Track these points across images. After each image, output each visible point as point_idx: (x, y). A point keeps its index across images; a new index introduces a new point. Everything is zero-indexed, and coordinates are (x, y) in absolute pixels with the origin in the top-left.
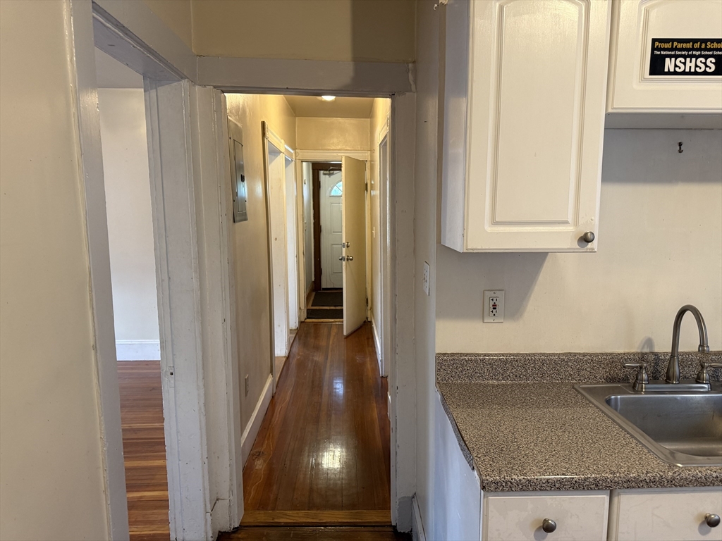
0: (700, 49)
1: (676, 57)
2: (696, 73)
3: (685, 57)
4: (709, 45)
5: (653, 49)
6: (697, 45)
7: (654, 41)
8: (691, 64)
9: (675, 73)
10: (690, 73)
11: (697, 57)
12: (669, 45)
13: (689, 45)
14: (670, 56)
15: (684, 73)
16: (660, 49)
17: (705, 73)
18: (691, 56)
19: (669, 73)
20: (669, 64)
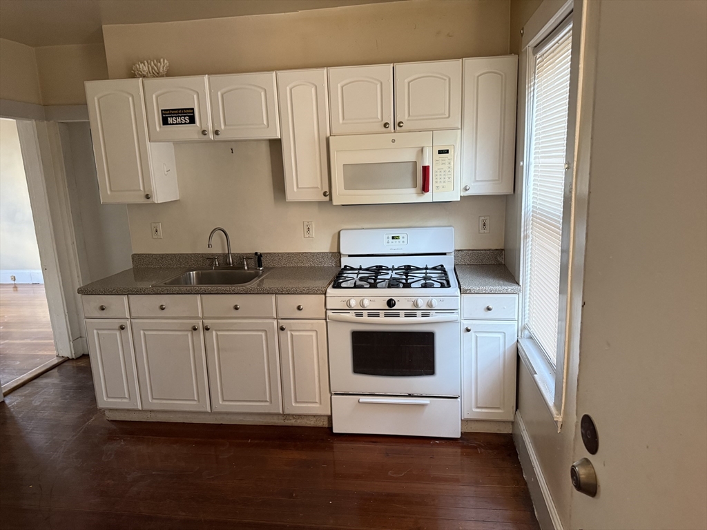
0: (181, 113)
1: (172, 117)
2: (182, 124)
3: (176, 117)
4: (185, 111)
5: (162, 114)
6: (180, 112)
7: (162, 110)
8: (179, 120)
9: (173, 124)
10: (179, 124)
11: (181, 117)
12: (168, 112)
13: (177, 112)
14: (170, 117)
15: (177, 124)
16: (165, 114)
17: (185, 123)
18: (178, 116)
19: (171, 124)
20: (170, 120)
